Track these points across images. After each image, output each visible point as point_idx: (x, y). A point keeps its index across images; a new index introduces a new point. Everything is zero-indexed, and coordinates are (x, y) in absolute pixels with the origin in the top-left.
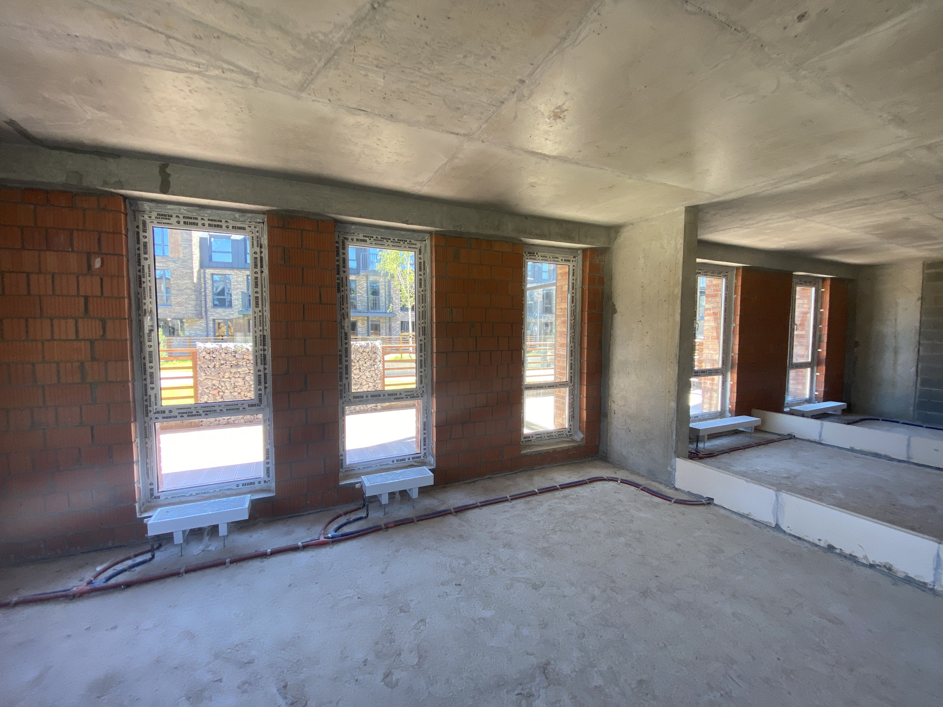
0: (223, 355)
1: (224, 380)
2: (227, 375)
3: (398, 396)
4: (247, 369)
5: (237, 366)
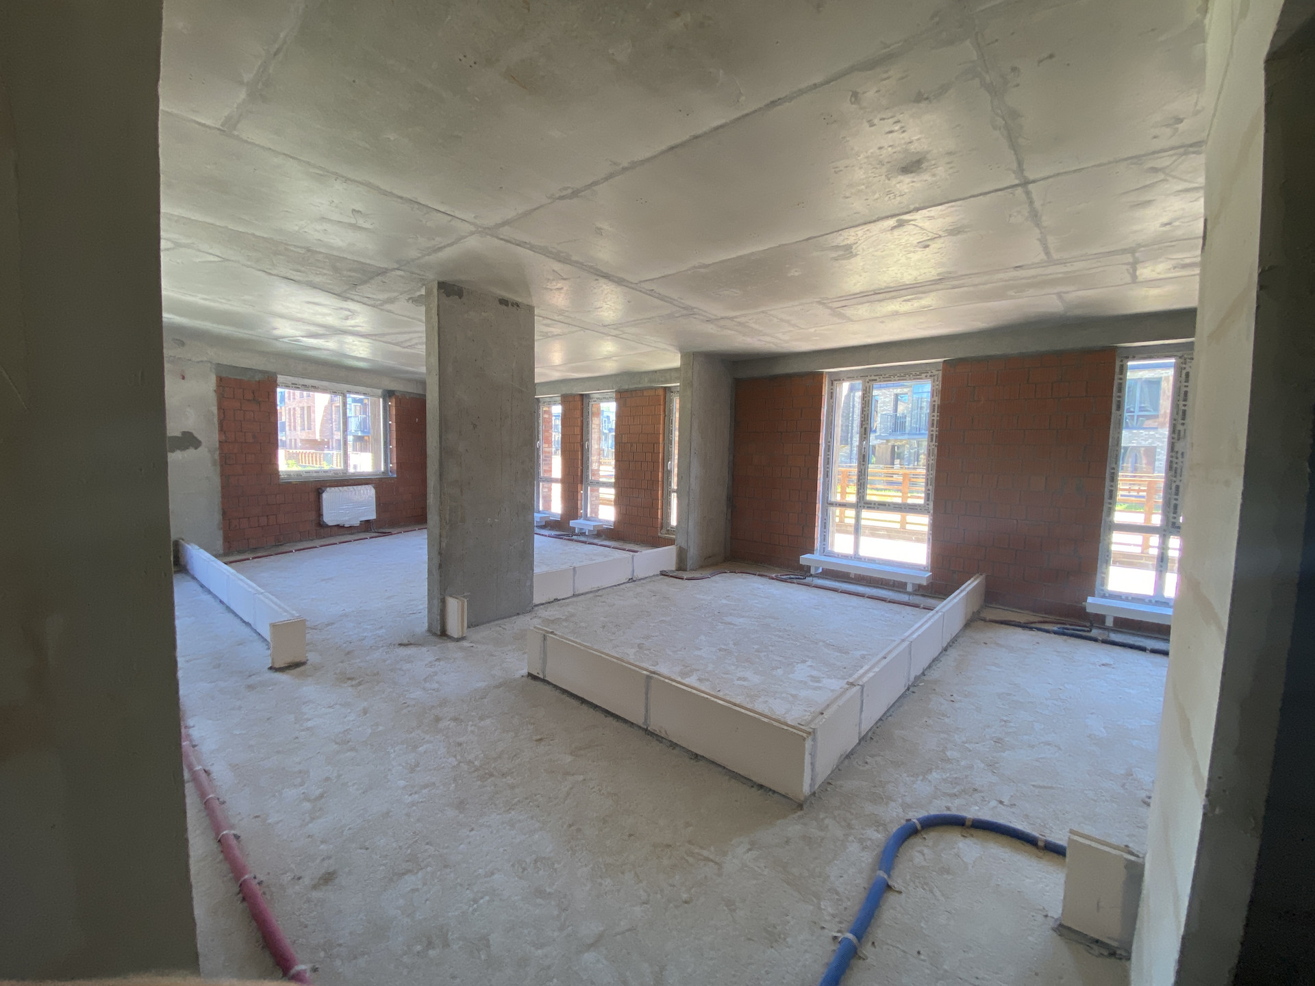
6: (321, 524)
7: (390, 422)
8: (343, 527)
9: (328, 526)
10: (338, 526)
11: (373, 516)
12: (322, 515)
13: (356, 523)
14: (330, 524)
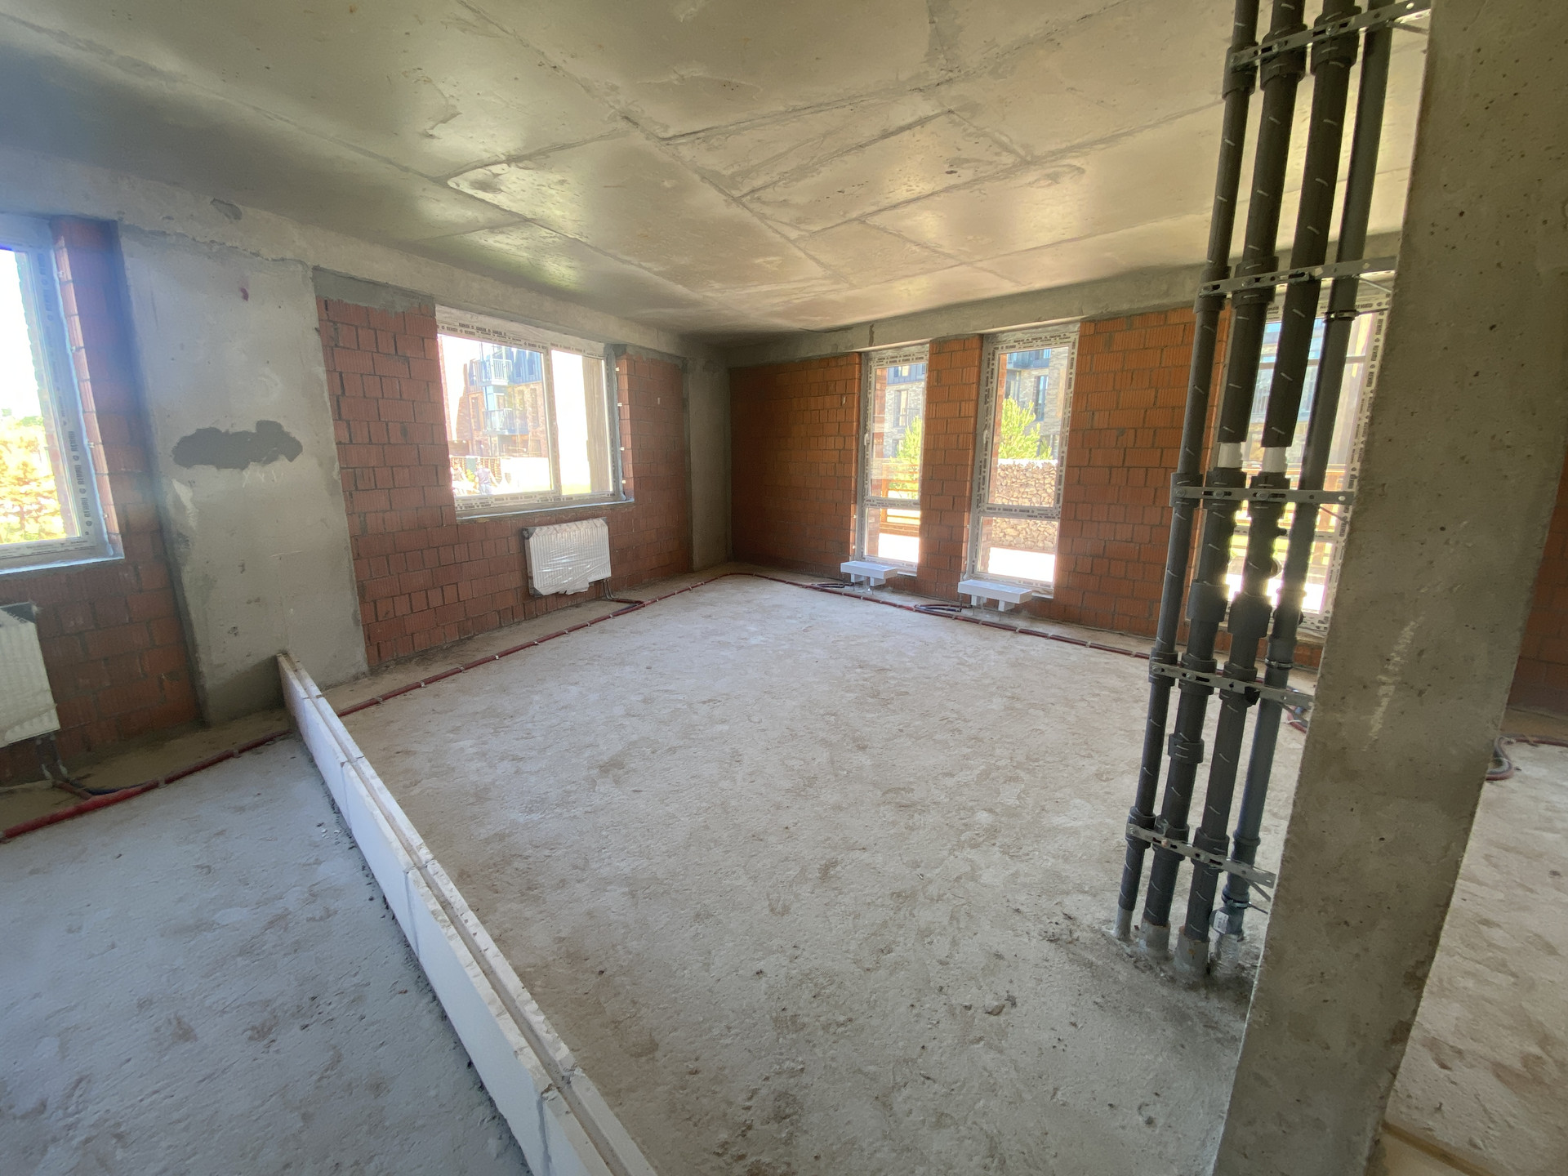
0: (1015, 473)
1: (1012, 499)
2: (1015, 495)
3: (1030, 513)
4: (1034, 489)
5: (1027, 485)
6: (529, 594)
7: (620, 405)
8: (565, 594)
9: (541, 597)
10: (557, 594)
11: (606, 573)
12: (532, 578)
13: (583, 586)
14: (544, 592)
